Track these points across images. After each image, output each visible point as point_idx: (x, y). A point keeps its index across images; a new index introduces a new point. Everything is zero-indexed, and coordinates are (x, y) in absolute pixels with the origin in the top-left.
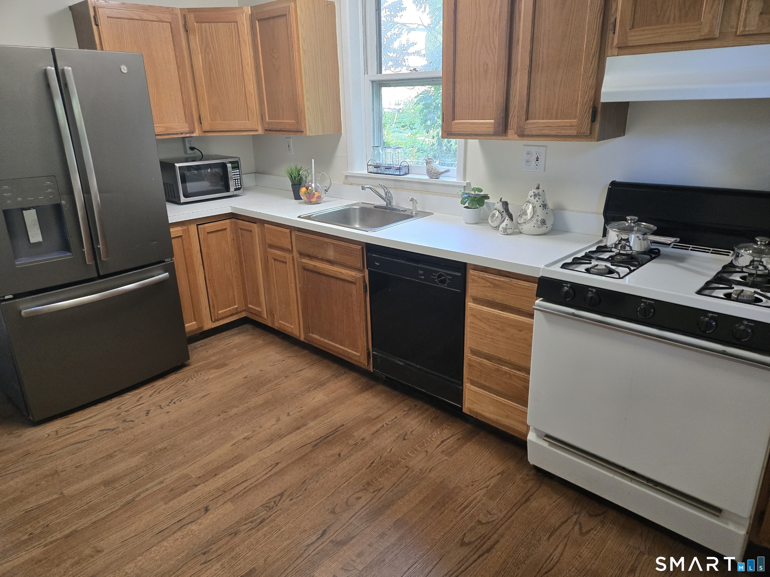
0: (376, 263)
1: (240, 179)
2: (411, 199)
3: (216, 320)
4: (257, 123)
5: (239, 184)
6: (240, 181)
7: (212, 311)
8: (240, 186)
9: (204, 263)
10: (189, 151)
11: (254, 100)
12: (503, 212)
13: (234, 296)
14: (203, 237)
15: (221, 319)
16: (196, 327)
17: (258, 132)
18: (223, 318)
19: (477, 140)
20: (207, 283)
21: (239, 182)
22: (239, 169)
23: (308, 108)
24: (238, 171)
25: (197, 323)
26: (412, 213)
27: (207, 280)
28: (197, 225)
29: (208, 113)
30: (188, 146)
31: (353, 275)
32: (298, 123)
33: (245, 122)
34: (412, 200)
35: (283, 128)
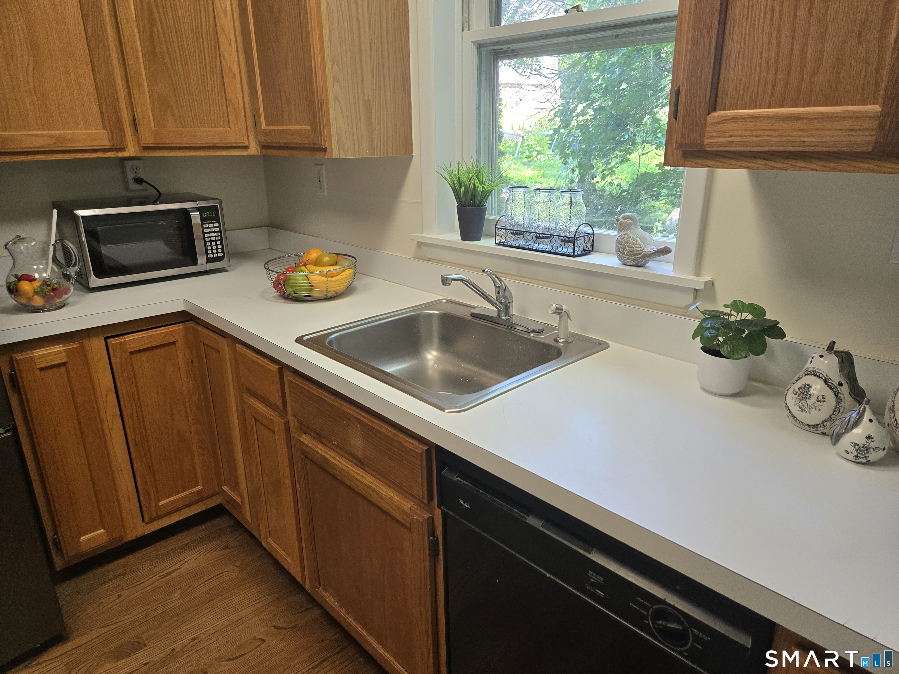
0: (462, 502)
1: (221, 240)
2: (557, 309)
3: (151, 520)
4: (245, 133)
5: (220, 251)
6: (222, 244)
7: (144, 503)
8: (222, 254)
9: (124, 413)
10: (134, 186)
11: (239, 87)
12: (840, 384)
13: (194, 468)
14: (118, 360)
15: (166, 516)
16: (105, 539)
17: (249, 150)
18: (169, 514)
19: (745, 171)
20: (132, 451)
21: (219, 247)
22: (219, 222)
23: (336, 99)
24: (217, 225)
25: (107, 532)
26: (556, 341)
27: (131, 445)
28: (106, 339)
29: (150, 111)
30: (131, 176)
31: (405, 508)
32: (315, 130)
33: (222, 129)
34: (559, 311)
35: (289, 141)
